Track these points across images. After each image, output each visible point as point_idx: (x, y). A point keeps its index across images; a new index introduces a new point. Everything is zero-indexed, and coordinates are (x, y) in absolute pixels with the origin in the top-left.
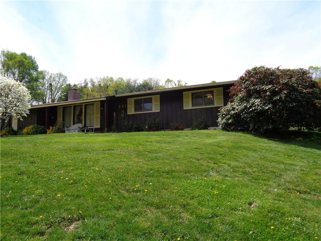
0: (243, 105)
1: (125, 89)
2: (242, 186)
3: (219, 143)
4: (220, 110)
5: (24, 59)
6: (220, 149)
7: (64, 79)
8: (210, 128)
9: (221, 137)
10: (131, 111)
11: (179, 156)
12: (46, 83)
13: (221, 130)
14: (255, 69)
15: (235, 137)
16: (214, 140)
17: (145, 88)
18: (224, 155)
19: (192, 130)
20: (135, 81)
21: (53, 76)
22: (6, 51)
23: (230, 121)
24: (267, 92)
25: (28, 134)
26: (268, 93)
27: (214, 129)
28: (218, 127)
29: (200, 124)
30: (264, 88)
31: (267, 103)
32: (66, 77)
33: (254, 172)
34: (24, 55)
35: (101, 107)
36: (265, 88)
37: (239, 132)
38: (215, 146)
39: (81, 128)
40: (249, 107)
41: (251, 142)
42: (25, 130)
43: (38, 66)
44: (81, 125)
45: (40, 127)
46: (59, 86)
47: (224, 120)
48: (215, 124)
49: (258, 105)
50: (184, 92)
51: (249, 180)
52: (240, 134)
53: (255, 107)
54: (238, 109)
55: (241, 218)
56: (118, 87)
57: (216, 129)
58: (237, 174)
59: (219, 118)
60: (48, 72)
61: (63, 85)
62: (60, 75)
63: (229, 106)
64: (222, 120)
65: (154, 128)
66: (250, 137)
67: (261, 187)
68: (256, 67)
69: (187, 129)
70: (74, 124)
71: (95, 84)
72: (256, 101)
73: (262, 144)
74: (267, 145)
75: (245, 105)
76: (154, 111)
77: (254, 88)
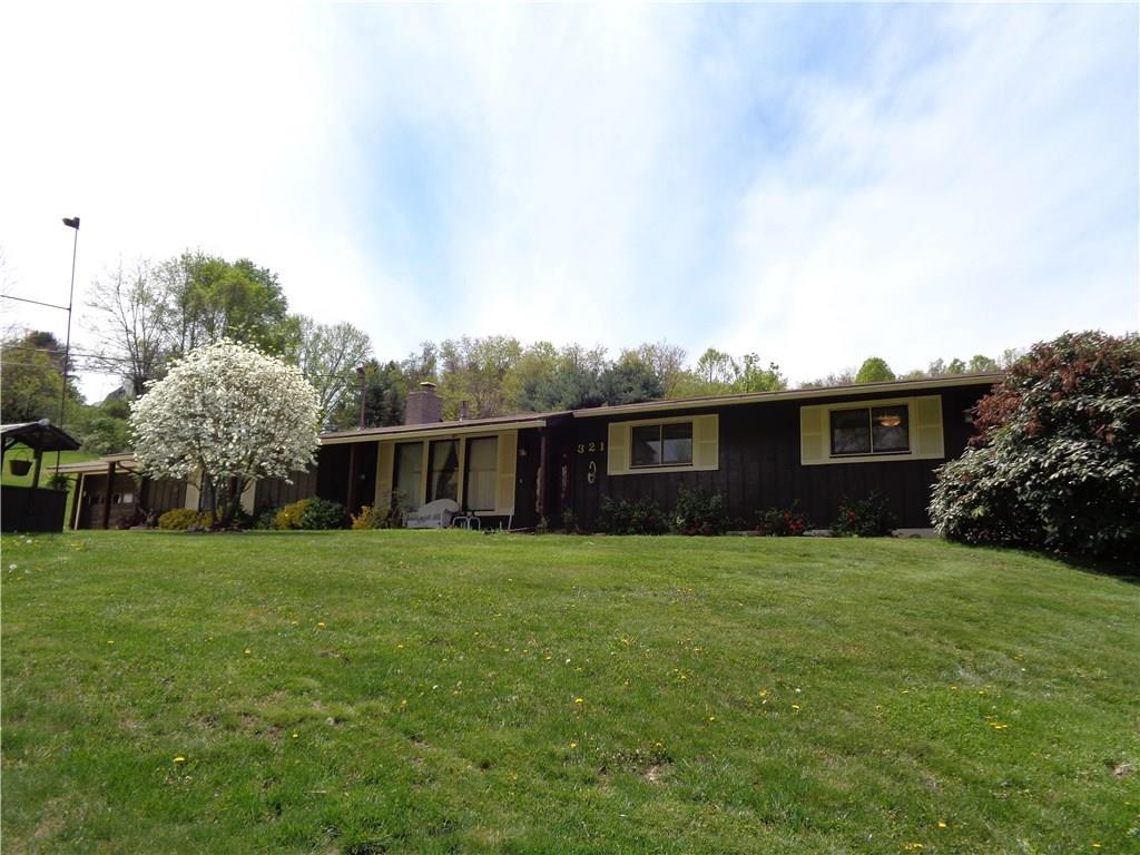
0: (1025, 459)
1: (561, 383)
2: (1071, 716)
3: (954, 584)
4: (939, 473)
5: (247, 281)
6: (964, 605)
7: (360, 346)
8: (899, 531)
9: (954, 565)
10: (620, 463)
11: (841, 618)
12: (303, 356)
13: (944, 540)
14: (1064, 341)
15: (1000, 566)
16: (934, 575)
17: (629, 380)
18: (983, 623)
19: (834, 536)
20: (595, 356)
21: (325, 335)
22: (194, 255)
23: (979, 511)
24: (1112, 421)
25: (293, 527)
26: (1117, 424)
27: (911, 537)
28: (930, 530)
29: (864, 519)
30: (1101, 405)
31: (1113, 456)
32: (366, 339)
33: (1096, 680)
34: (245, 266)
35: (518, 449)
36: (1107, 408)
37: (1013, 551)
38: (942, 592)
39: (454, 515)
40: (1046, 465)
41: (1061, 587)
42: (284, 514)
43: (284, 303)
44: (453, 506)
45: (330, 507)
46: (340, 368)
47: (955, 509)
48: (922, 521)
49: (1082, 463)
50: (802, 408)
51: (1086, 701)
52: (1015, 556)
53: (1069, 466)
54: (1006, 473)
55: (1094, 796)
56: (535, 374)
57: (918, 536)
58: (1047, 683)
59: (933, 498)
60: (309, 320)
61: (354, 365)
62: (348, 332)
63: (970, 460)
64: (948, 506)
65: (705, 523)
66: (1054, 570)
67: (1132, 723)
68: (1070, 336)
69: (817, 532)
70: (428, 500)
71: (460, 364)
72: (1072, 449)
73: (1101, 595)
74: (1119, 598)
75: (1033, 459)
76: (698, 466)
77: (1063, 404)
